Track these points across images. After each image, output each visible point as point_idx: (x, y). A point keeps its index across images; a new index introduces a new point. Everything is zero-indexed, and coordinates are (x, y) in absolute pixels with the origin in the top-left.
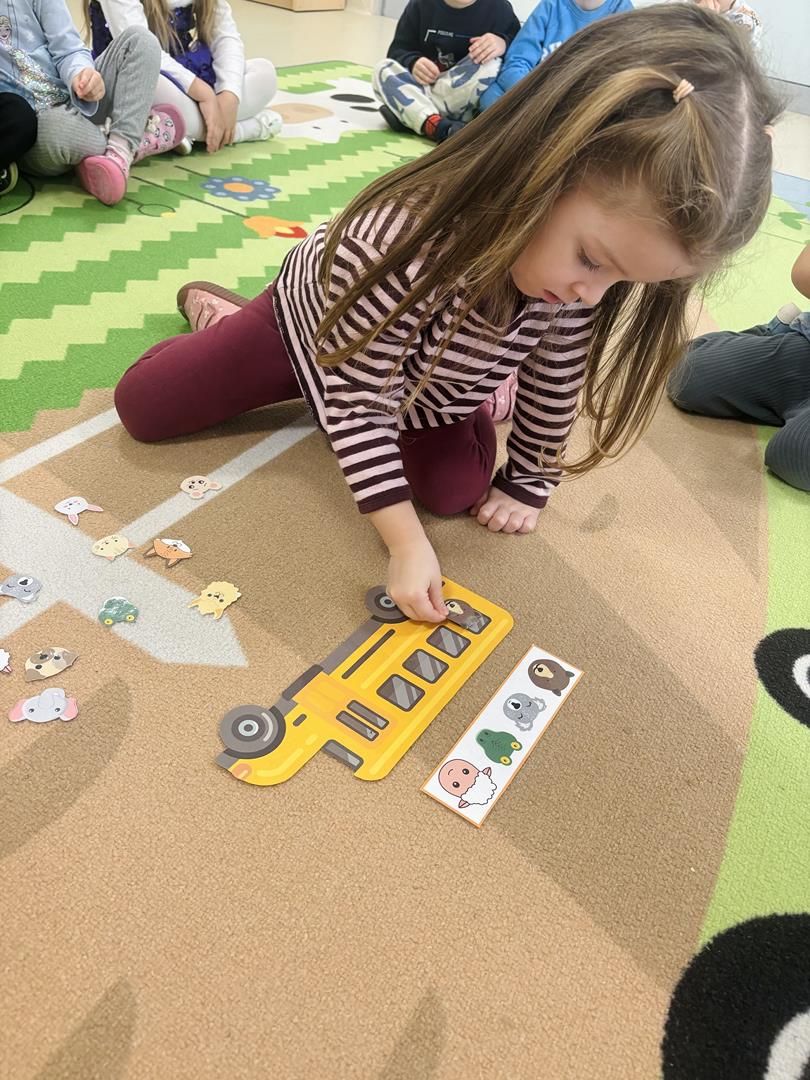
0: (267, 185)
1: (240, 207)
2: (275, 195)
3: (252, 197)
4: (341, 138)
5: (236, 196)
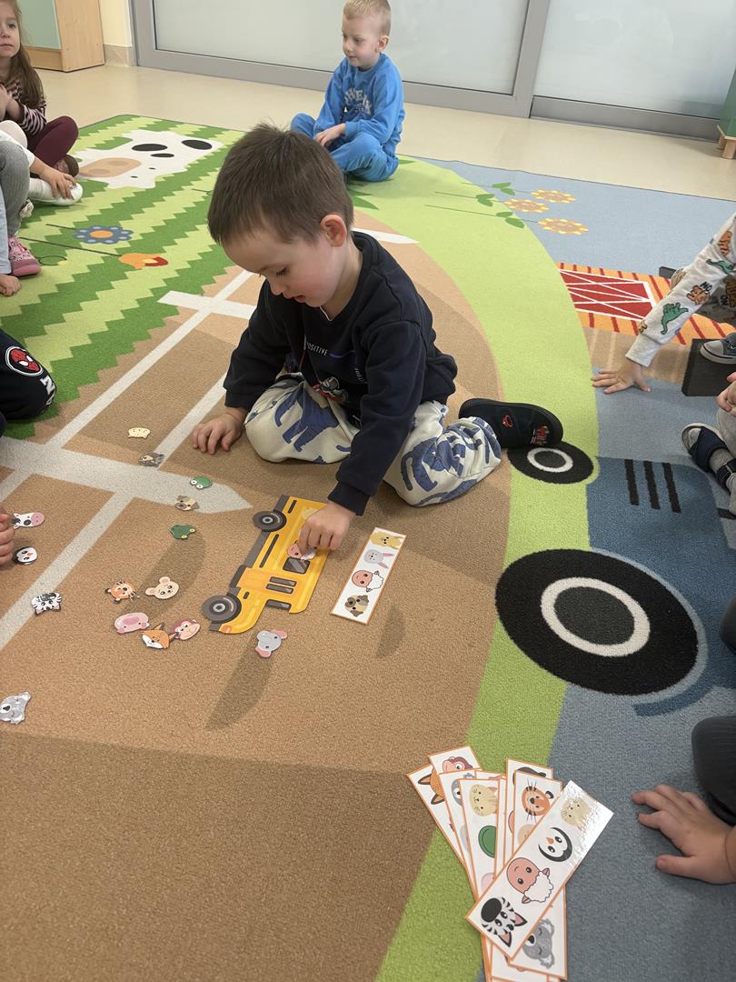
0: (121, 229)
1: (111, 249)
2: (131, 236)
3: (115, 240)
4: (157, 183)
5: (103, 241)
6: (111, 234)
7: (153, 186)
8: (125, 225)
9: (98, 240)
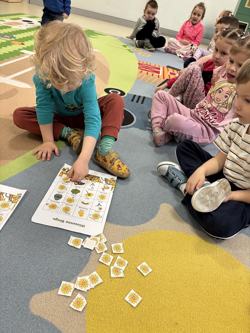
0: (13, 36)
1: (9, 40)
2: (15, 38)
3: (10, 38)
4: (27, 29)
5: (7, 38)
6: (10, 37)
7: (26, 29)
8: (14, 36)
9: (5, 38)
